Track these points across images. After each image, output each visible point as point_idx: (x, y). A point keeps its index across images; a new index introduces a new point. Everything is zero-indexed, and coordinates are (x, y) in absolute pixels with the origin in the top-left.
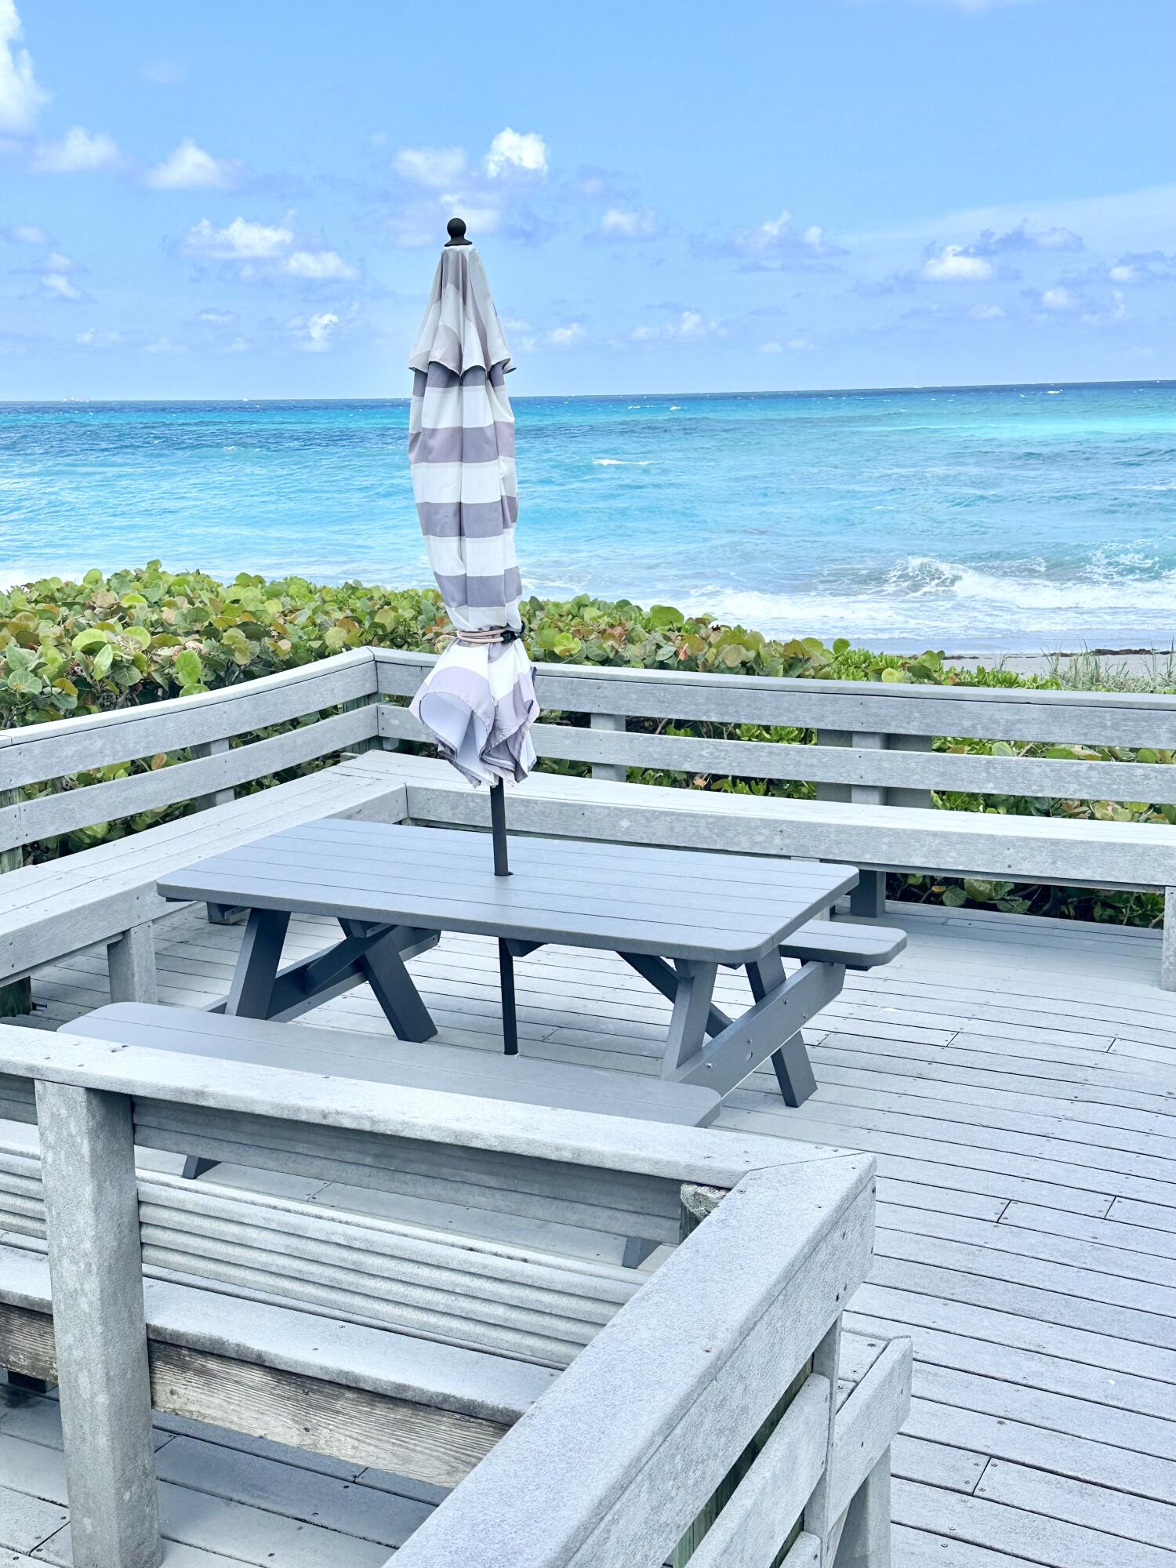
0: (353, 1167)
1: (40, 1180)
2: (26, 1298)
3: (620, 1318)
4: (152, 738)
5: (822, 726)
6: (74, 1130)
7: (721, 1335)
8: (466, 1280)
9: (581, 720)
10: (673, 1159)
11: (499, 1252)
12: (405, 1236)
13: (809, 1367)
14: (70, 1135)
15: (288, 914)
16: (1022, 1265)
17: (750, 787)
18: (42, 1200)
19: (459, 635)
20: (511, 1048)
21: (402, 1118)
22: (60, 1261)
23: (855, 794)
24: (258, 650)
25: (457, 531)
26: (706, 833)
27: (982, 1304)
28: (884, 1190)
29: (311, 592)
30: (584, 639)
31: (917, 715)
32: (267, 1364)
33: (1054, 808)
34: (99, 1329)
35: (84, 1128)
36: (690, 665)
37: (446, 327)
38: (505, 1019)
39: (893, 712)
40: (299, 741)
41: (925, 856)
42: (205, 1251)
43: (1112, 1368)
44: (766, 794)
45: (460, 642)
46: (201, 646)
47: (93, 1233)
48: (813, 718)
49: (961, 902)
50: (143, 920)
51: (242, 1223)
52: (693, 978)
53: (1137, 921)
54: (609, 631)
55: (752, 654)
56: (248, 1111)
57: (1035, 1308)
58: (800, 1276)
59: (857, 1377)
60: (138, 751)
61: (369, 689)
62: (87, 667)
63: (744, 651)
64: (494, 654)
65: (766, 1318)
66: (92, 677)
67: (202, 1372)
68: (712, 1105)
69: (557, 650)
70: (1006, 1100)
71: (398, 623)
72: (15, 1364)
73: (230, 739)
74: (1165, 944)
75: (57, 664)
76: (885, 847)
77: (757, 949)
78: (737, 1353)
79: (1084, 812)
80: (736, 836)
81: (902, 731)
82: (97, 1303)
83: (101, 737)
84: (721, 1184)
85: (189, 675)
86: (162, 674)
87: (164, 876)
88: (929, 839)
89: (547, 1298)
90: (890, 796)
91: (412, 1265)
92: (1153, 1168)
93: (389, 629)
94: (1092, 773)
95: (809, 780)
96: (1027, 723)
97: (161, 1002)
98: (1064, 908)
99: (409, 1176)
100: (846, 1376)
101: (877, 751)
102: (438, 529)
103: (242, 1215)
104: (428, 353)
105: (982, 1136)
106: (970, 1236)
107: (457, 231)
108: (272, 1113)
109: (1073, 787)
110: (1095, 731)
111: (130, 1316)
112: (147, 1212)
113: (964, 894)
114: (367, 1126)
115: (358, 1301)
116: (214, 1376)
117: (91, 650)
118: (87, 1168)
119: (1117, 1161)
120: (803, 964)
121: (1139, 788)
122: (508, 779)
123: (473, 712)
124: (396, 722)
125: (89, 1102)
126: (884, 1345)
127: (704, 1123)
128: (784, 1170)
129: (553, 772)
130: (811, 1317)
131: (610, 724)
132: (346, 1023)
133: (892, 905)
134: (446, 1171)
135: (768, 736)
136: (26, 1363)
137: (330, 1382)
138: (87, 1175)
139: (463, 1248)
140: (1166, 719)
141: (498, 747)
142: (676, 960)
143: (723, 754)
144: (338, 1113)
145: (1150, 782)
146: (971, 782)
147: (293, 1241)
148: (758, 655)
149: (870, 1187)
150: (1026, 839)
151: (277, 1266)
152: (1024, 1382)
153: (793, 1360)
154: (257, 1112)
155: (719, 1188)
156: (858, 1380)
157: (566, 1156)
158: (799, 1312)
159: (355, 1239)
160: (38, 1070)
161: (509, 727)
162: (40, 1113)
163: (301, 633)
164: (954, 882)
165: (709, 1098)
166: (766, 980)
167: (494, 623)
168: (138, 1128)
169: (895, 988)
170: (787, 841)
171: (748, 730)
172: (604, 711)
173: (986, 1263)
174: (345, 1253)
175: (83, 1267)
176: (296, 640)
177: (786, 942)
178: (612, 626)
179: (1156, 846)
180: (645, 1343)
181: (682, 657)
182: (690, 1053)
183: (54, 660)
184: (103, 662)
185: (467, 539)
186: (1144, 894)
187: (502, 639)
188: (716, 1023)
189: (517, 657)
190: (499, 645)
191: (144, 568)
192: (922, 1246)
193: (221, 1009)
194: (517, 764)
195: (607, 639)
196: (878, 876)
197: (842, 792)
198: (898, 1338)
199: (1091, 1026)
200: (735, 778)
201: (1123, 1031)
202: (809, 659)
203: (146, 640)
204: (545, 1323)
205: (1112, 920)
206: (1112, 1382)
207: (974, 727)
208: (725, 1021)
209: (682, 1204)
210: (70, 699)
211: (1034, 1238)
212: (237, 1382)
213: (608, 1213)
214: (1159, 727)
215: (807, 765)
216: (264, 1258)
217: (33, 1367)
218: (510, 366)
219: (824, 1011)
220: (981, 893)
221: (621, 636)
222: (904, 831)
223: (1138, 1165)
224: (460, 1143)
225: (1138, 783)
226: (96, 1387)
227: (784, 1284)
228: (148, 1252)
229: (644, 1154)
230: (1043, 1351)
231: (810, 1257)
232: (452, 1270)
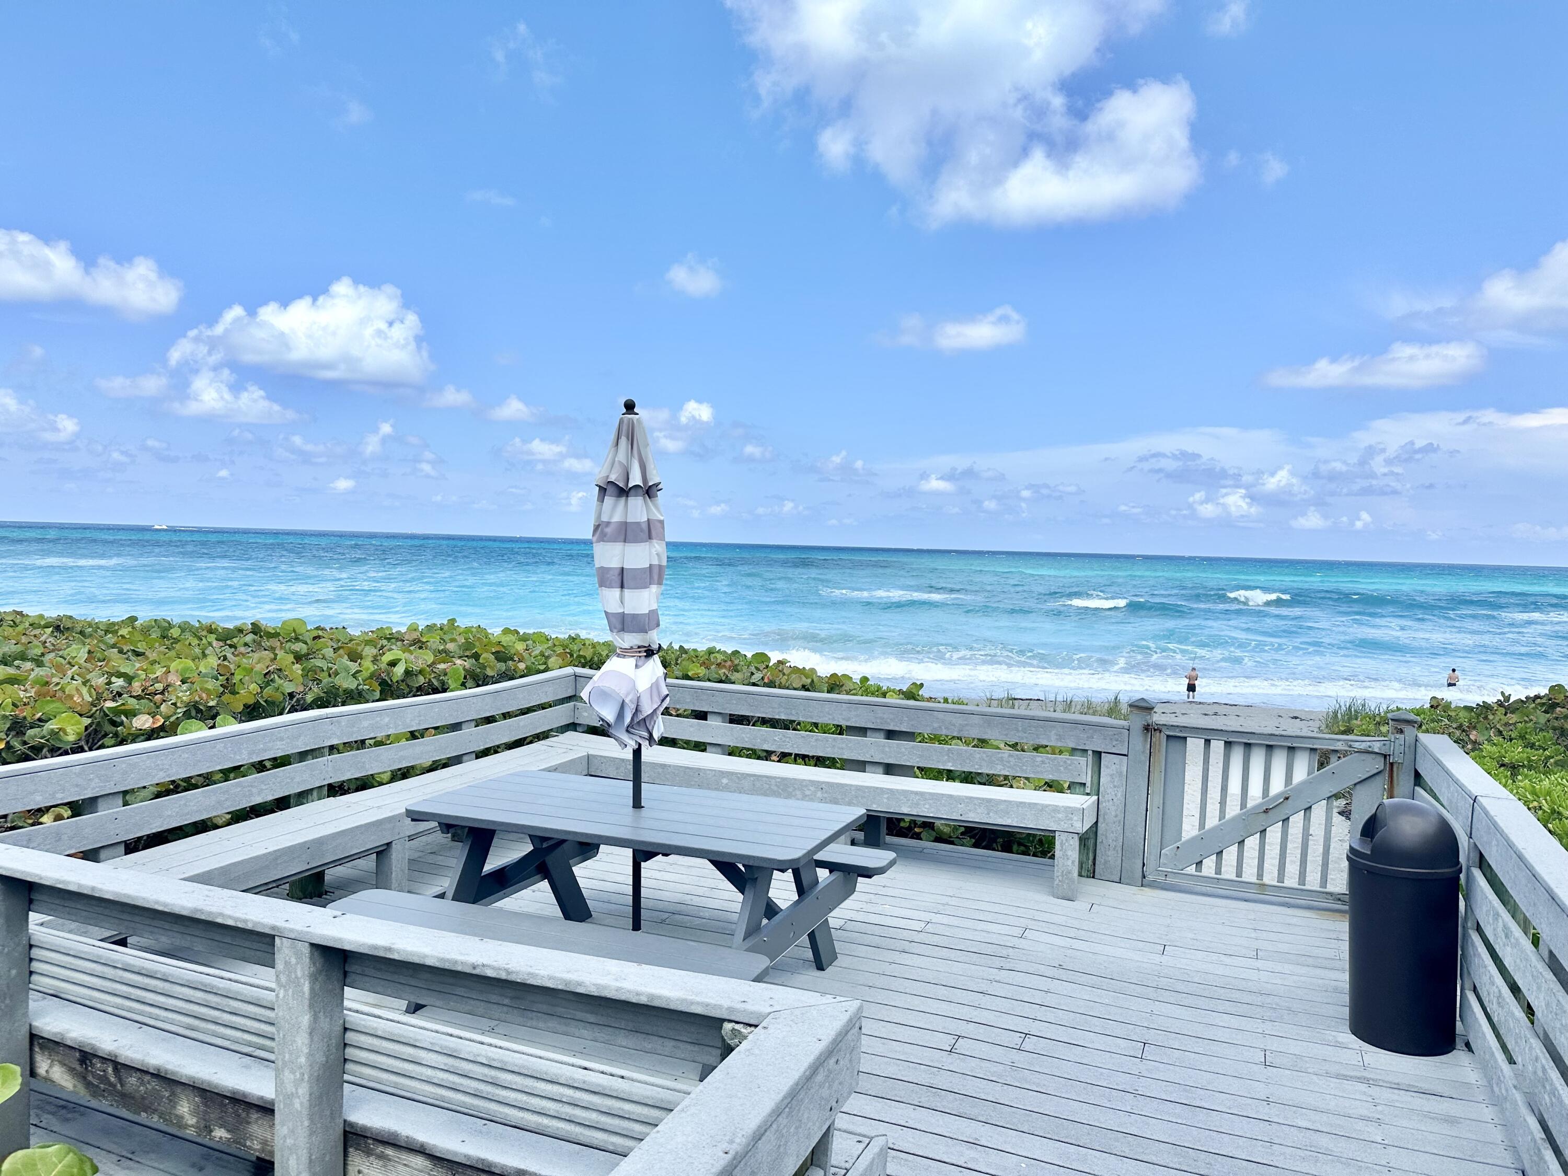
0: (495, 1006)
1: (274, 1009)
2: (262, 1098)
3: (668, 1123)
4: (422, 718)
5: (849, 724)
6: (299, 974)
7: (738, 1140)
8: (570, 1092)
9: (702, 716)
10: (718, 1003)
11: (605, 1071)
12: (540, 1058)
13: (809, 1161)
14: (296, 977)
15: (494, 831)
16: (965, 1081)
17: (805, 762)
18: (274, 1024)
19: (618, 651)
20: (636, 926)
21: (530, 970)
22: (283, 1071)
23: (868, 768)
24: (504, 668)
25: (619, 583)
26: (775, 788)
27: (939, 1109)
28: (868, 1026)
29: (548, 640)
30: (708, 668)
31: (906, 719)
32: (427, 1152)
33: (990, 780)
34: (306, 1123)
35: (306, 972)
36: (771, 684)
37: (620, 462)
38: (633, 907)
39: (892, 716)
40: (522, 724)
41: (910, 807)
42: (388, 1066)
43: (1024, 1155)
44: (815, 766)
45: (619, 656)
46: (465, 663)
47: (307, 1051)
48: (844, 719)
49: (932, 839)
50: (402, 835)
51: (415, 1046)
52: (757, 878)
53: (1039, 855)
54: (723, 663)
55: (809, 681)
56: (421, 963)
57: (973, 1112)
58: (802, 1093)
59: (848, 1166)
60: (412, 726)
61: (570, 693)
62: (388, 674)
63: (804, 679)
64: (640, 663)
65: (774, 1126)
66: (391, 681)
67: (381, 1157)
68: (764, 967)
69: (690, 674)
70: (957, 968)
71: (594, 654)
72: (250, 1148)
73: (476, 720)
74: (1056, 868)
75: (369, 672)
76: (885, 800)
77: (798, 860)
78: (750, 1154)
79: (1006, 784)
80: (794, 791)
81: (897, 729)
82: (306, 1104)
83: (388, 716)
84: (752, 1022)
85: (456, 681)
86: (438, 680)
87: (414, 804)
88: (913, 796)
89: (627, 1107)
90: (889, 769)
91: (532, 1080)
92: (1050, 1015)
93: (588, 659)
94: (1011, 759)
95: (840, 757)
96: (972, 726)
97: (409, 892)
98: (994, 845)
99: (534, 1014)
100: (840, 1165)
101: (881, 740)
102: (608, 583)
103: (416, 1040)
104: (608, 477)
105: (942, 992)
106: (932, 1061)
107: (630, 407)
108: (438, 964)
109: (999, 767)
110: (1012, 733)
111: (332, 1114)
112: (350, 1036)
113: (934, 834)
114: (503, 976)
115: (493, 1106)
116: (390, 1160)
117: (393, 664)
118: (307, 1002)
119: (1028, 1010)
120: (830, 873)
121: (1039, 769)
122: (645, 744)
123: (623, 701)
124: (586, 714)
125: (312, 954)
126: (867, 1142)
127: (758, 979)
128: (797, 1012)
129: (684, 748)
130: (810, 1124)
131: (719, 718)
132: (532, 909)
133: (889, 839)
134: (560, 1010)
135: (817, 731)
136: (258, 1147)
137: (470, 1167)
138: (306, 1008)
139: (580, 1067)
140: (1054, 727)
141: (638, 723)
142: (744, 866)
143: (788, 740)
144: (483, 965)
145: (1046, 766)
146: (938, 762)
147: (451, 1061)
148: (813, 681)
149: (857, 1026)
150: (971, 798)
151: (438, 1078)
152: (965, 1165)
153: (795, 1158)
154: (427, 964)
155: (751, 1025)
156: (848, 1168)
157: (643, 1000)
158: (801, 1121)
159: (494, 1060)
160: (278, 929)
161: (647, 710)
162: (277, 961)
163: (533, 660)
164: (928, 825)
165: (762, 962)
166: (805, 882)
167: (641, 644)
168: (348, 974)
169: (890, 892)
170: (826, 795)
171: (805, 726)
172: (716, 711)
173: (942, 1080)
174: (486, 1071)
175: (298, 1076)
176: (529, 664)
177: (816, 857)
178: (725, 661)
179: (1050, 805)
180: (680, 1146)
181: (766, 680)
182: (753, 930)
183: (368, 669)
184: (399, 670)
185: (626, 590)
186: (1044, 836)
187: (645, 654)
188: (771, 910)
189: (655, 664)
190: (643, 658)
191: (445, 622)
192: (901, 1068)
193: (442, 896)
194: (651, 735)
195: (722, 668)
196: (882, 819)
197: (860, 766)
198: (878, 1136)
199: (1011, 921)
200: (796, 755)
201: (1031, 924)
202: (843, 685)
203: (430, 658)
204: (624, 1126)
205: (1024, 853)
206: (1023, 1165)
207: (940, 727)
208: (777, 909)
209: (723, 1037)
210: (375, 693)
211: (974, 1063)
212: (405, 1165)
213: (672, 1043)
214: (1050, 732)
215: (839, 748)
216: (430, 1072)
217: (263, 1150)
218: (660, 487)
219: (842, 906)
220: (945, 834)
221: (730, 667)
222: (897, 790)
223: (1040, 1013)
224: (568, 989)
225: (1038, 766)
226: (301, 1167)
227: (790, 1099)
228: (349, 1066)
229: (698, 999)
230: (978, 1143)
231: (810, 1078)
232: (561, 1084)
